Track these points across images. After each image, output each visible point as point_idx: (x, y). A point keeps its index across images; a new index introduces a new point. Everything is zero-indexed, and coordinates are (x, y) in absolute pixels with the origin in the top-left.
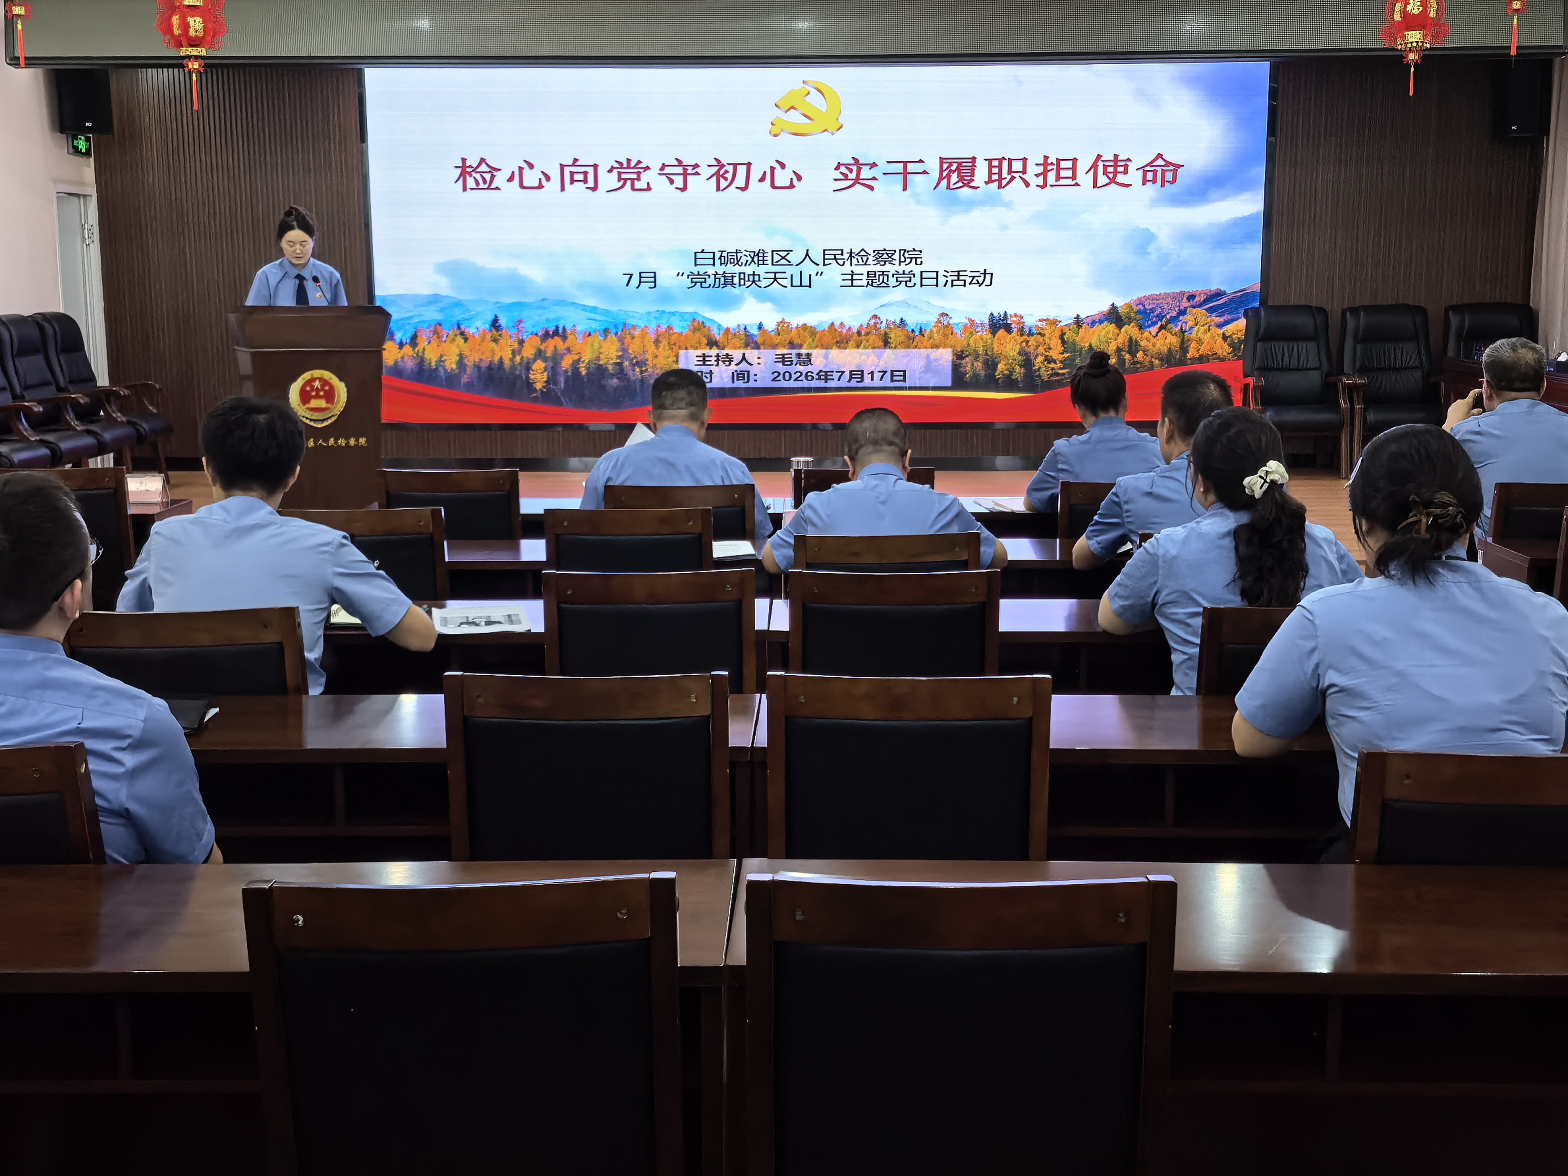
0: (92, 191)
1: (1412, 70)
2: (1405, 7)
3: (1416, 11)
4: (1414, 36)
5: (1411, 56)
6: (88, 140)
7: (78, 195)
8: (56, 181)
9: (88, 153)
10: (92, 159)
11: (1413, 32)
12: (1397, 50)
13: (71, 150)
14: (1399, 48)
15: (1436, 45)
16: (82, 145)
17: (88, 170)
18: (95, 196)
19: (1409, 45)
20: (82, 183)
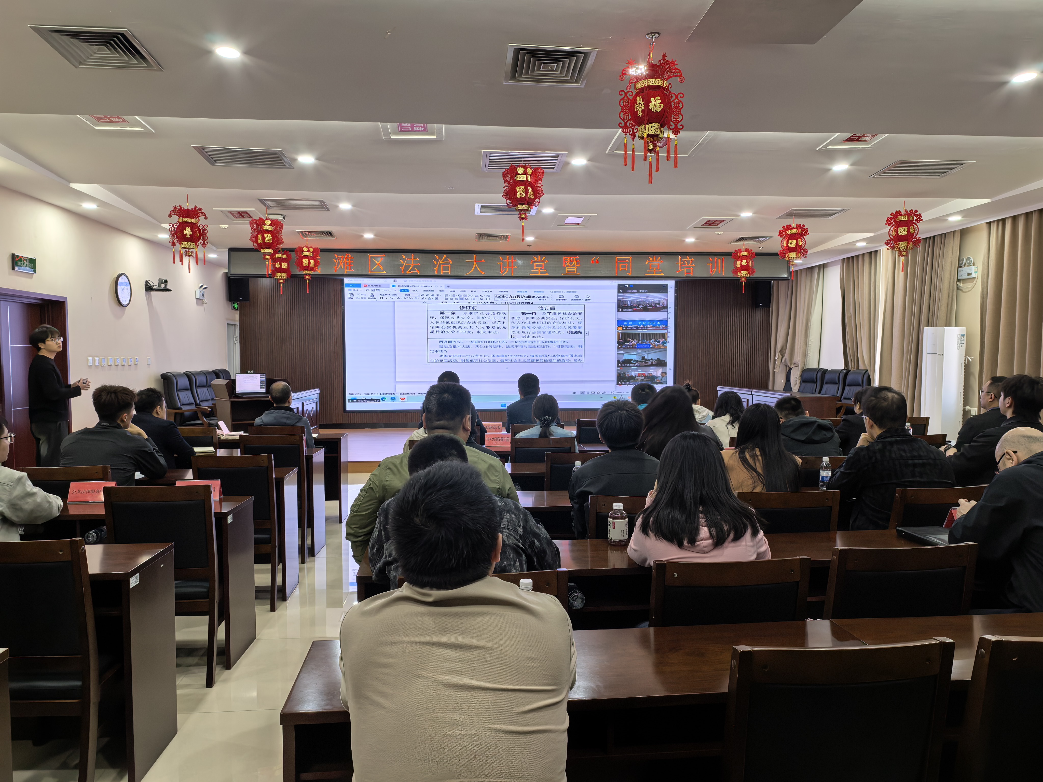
0: (238, 323)
1: (743, 284)
2: (741, 263)
3: (745, 264)
4: (744, 273)
5: (743, 280)
6: (237, 304)
7: (232, 325)
8: (227, 319)
9: (237, 309)
10: (238, 311)
11: (744, 271)
12: (739, 277)
13: (233, 308)
14: (739, 276)
15: (751, 276)
16: (236, 306)
17: (236, 315)
18: (239, 325)
19: (743, 276)
20: (235, 320)
